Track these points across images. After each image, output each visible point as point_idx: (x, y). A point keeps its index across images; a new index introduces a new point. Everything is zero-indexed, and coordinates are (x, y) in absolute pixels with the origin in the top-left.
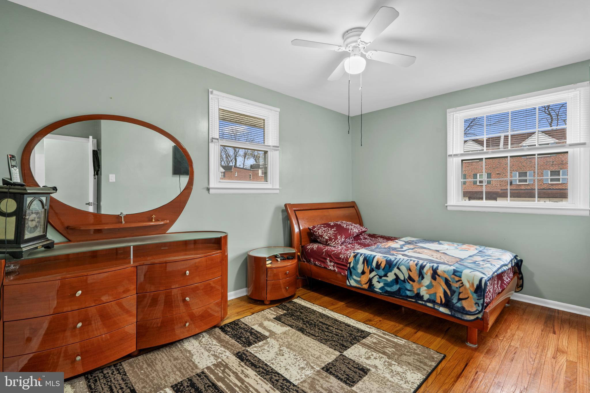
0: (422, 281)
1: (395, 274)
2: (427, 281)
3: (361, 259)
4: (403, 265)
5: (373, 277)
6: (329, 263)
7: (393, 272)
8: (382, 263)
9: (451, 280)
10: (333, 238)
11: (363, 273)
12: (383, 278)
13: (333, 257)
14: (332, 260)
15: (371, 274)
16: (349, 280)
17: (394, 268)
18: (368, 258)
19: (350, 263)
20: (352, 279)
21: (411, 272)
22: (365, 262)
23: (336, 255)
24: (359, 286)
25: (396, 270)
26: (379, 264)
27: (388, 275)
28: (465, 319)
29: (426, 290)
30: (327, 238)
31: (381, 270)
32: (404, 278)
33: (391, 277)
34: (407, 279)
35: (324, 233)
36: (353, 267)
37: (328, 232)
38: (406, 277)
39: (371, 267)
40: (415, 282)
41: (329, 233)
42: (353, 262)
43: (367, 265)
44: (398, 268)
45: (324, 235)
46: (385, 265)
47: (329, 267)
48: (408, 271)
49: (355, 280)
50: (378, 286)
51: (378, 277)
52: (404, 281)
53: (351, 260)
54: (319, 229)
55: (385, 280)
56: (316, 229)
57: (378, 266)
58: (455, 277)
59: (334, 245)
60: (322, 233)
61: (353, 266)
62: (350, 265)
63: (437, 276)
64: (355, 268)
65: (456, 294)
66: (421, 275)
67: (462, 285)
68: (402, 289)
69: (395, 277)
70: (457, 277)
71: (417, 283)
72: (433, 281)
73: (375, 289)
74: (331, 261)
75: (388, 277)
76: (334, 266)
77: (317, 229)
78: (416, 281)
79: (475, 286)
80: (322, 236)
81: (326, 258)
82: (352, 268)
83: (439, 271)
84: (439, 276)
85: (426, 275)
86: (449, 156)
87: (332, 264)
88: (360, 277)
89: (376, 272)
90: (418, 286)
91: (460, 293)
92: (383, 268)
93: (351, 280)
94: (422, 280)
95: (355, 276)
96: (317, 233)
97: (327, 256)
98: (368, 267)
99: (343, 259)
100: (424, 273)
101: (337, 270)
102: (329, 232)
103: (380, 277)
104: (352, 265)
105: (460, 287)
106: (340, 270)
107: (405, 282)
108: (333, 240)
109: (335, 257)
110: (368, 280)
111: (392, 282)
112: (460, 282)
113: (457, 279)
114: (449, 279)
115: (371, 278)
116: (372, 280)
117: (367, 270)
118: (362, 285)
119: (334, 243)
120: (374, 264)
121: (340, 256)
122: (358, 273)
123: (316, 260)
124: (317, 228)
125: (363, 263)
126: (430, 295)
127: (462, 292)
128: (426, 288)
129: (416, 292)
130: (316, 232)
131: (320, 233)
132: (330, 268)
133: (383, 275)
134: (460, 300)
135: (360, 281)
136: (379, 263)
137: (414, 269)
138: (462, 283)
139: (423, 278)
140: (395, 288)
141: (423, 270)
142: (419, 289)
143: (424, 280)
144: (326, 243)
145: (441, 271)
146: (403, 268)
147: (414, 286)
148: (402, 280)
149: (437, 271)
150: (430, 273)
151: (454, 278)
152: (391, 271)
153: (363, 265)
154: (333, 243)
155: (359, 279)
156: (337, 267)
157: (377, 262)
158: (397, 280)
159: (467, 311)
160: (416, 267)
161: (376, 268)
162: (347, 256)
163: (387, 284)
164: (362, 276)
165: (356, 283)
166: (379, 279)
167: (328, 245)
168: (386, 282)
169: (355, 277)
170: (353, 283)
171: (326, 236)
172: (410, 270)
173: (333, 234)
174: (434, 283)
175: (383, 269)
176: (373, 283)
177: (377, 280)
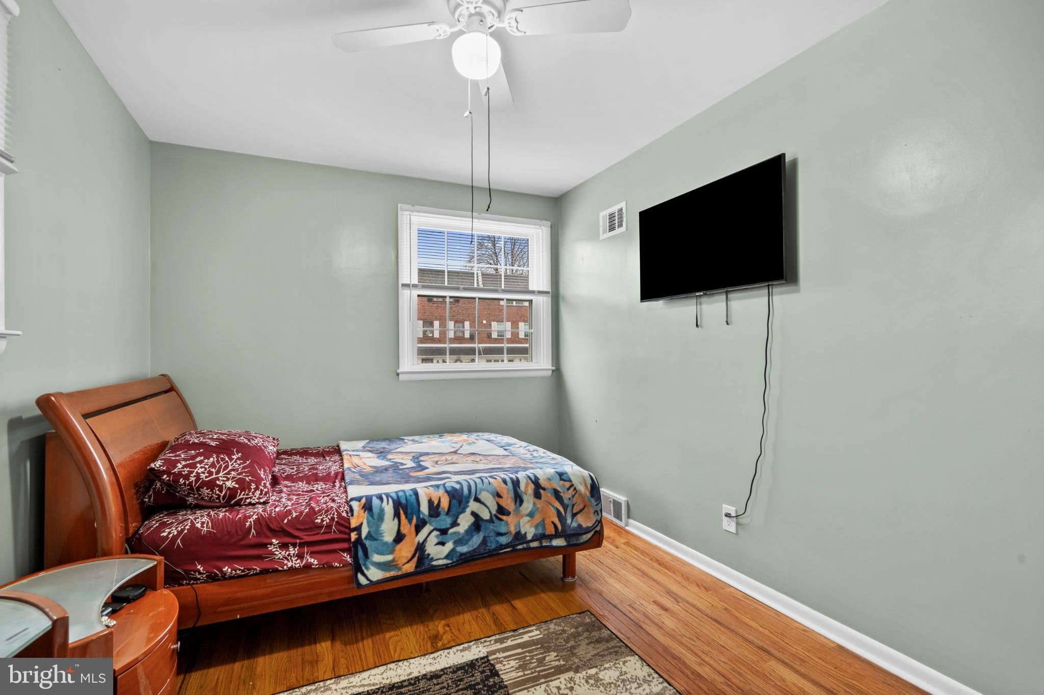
0: (521, 508)
1: (474, 514)
2: (528, 504)
3: (389, 509)
4: (484, 490)
5: (425, 540)
6: (280, 554)
7: (468, 511)
8: (442, 500)
9: (561, 489)
10: (251, 481)
11: (399, 538)
12: (451, 531)
13: (291, 531)
14: (287, 540)
15: (420, 534)
16: (365, 571)
17: (468, 502)
18: (403, 501)
19: (358, 529)
20: (371, 567)
21: (501, 499)
22: (402, 512)
23: (302, 523)
24: (393, 573)
25: (473, 506)
26: (435, 505)
27: (459, 521)
28: (582, 541)
29: (529, 521)
30: (229, 484)
31: (443, 517)
32: (489, 515)
33: (465, 521)
34: (495, 515)
35: (218, 472)
36: (370, 536)
37: (227, 467)
38: (494, 512)
39: (418, 517)
40: (511, 515)
41: (233, 470)
42: (368, 523)
43: (406, 517)
44: (477, 500)
45: (218, 479)
46: (450, 502)
47: (283, 565)
48: (494, 497)
49: (381, 566)
50: (438, 553)
51: (438, 533)
52: (491, 521)
53: (359, 518)
54: (193, 466)
55: (455, 533)
56: (180, 466)
57: (434, 509)
58: (565, 483)
59: (259, 498)
60: (211, 473)
61: (369, 532)
62: (360, 534)
63: (542, 491)
64: (374, 535)
65: (569, 509)
66: (518, 499)
67: (575, 492)
68: (489, 537)
69: (472, 519)
70: (567, 482)
71: (513, 515)
72: (537, 501)
73: (434, 563)
74: (284, 546)
75: (458, 525)
76: (300, 556)
77: (184, 466)
78: (512, 512)
79: (589, 488)
80: (211, 485)
81: (265, 541)
82: (366, 538)
83: (542, 482)
84: (544, 489)
85: (526, 495)
86: (403, 285)
87: (292, 551)
88: (392, 552)
89: (430, 524)
90: (516, 520)
91: (573, 505)
92: (446, 510)
93: (367, 568)
94: (521, 505)
95: (378, 554)
96: (192, 479)
97: (268, 537)
98: (410, 521)
99: (329, 526)
100: (522, 492)
101: (316, 562)
102: (230, 468)
103: (444, 532)
104: (365, 531)
105: (573, 496)
106: (326, 558)
107: (493, 522)
108: (253, 486)
109: (298, 529)
110: (413, 549)
111: (467, 532)
112: (572, 489)
113: (567, 484)
114: (559, 489)
115: (421, 541)
116: (425, 547)
117: (407, 528)
118: (400, 569)
119: (258, 492)
120: (424, 509)
121: (319, 521)
122: (386, 543)
123: (219, 564)
124: (183, 463)
125: (397, 515)
126: (536, 527)
127: (576, 503)
128: (528, 518)
129: (513, 532)
130: (187, 477)
131: (203, 476)
132: (290, 564)
133: (449, 526)
134: (574, 515)
135: (393, 560)
136: (436, 503)
137: (505, 492)
138: (575, 489)
139: (521, 502)
140: (476, 540)
141: (519, 488)
142: (518, 524)
143: (525, 505)
144: (231, 501)
145: (544, 480)
146: (486, 497)
147: (509, 522)
148: (487, 521)
149: (539, 481)
150: (531, 488)
151: (564, 486)
152: (463, 511)
153: (396, 520)
154: (253, 493)
155: (389, 558)
156: (313, 554)
157: (430, 502)
158: (478, 524)
159: (584, 529)
160: (507, 487)
161: (431, 515)
162: (339, 515)
163: (459, 542)
164: (398, 547)
165: (382, 570)
166: (441, 537)
167: (238, 503)
168: (457, 538)
169: (377, 558)
170: (375, 574)
171: (228, 479)
172: (499, 495)
173: (244, 468)
174: (540, 504)
175: (447, 514)
176: (427, 553)
177: (436, 541)
